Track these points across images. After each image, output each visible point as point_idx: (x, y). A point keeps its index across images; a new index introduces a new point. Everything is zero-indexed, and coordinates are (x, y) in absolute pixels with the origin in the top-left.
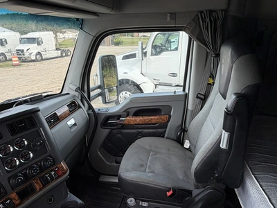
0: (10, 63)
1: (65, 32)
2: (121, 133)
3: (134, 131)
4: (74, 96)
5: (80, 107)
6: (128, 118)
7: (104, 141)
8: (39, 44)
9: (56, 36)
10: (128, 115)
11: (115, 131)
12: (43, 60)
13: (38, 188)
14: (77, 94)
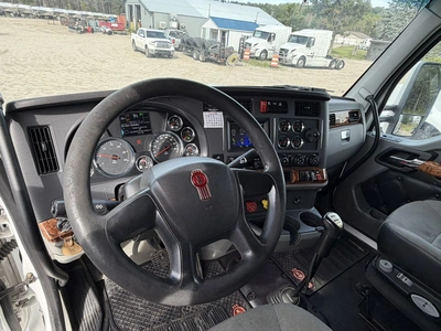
0: (268, 62)
1: (348, 35)
2: (402, 180)
3: (429, 186)
4: (360, 105)
5: (361, 122)
6: (431, 164)
7: (369, 181)
8: (308, 46)
9: (333, 39)
10: (432, 159)
11: (394, 174)
12: (304, 67)
13: (294, 178)
14: (365, 103)
